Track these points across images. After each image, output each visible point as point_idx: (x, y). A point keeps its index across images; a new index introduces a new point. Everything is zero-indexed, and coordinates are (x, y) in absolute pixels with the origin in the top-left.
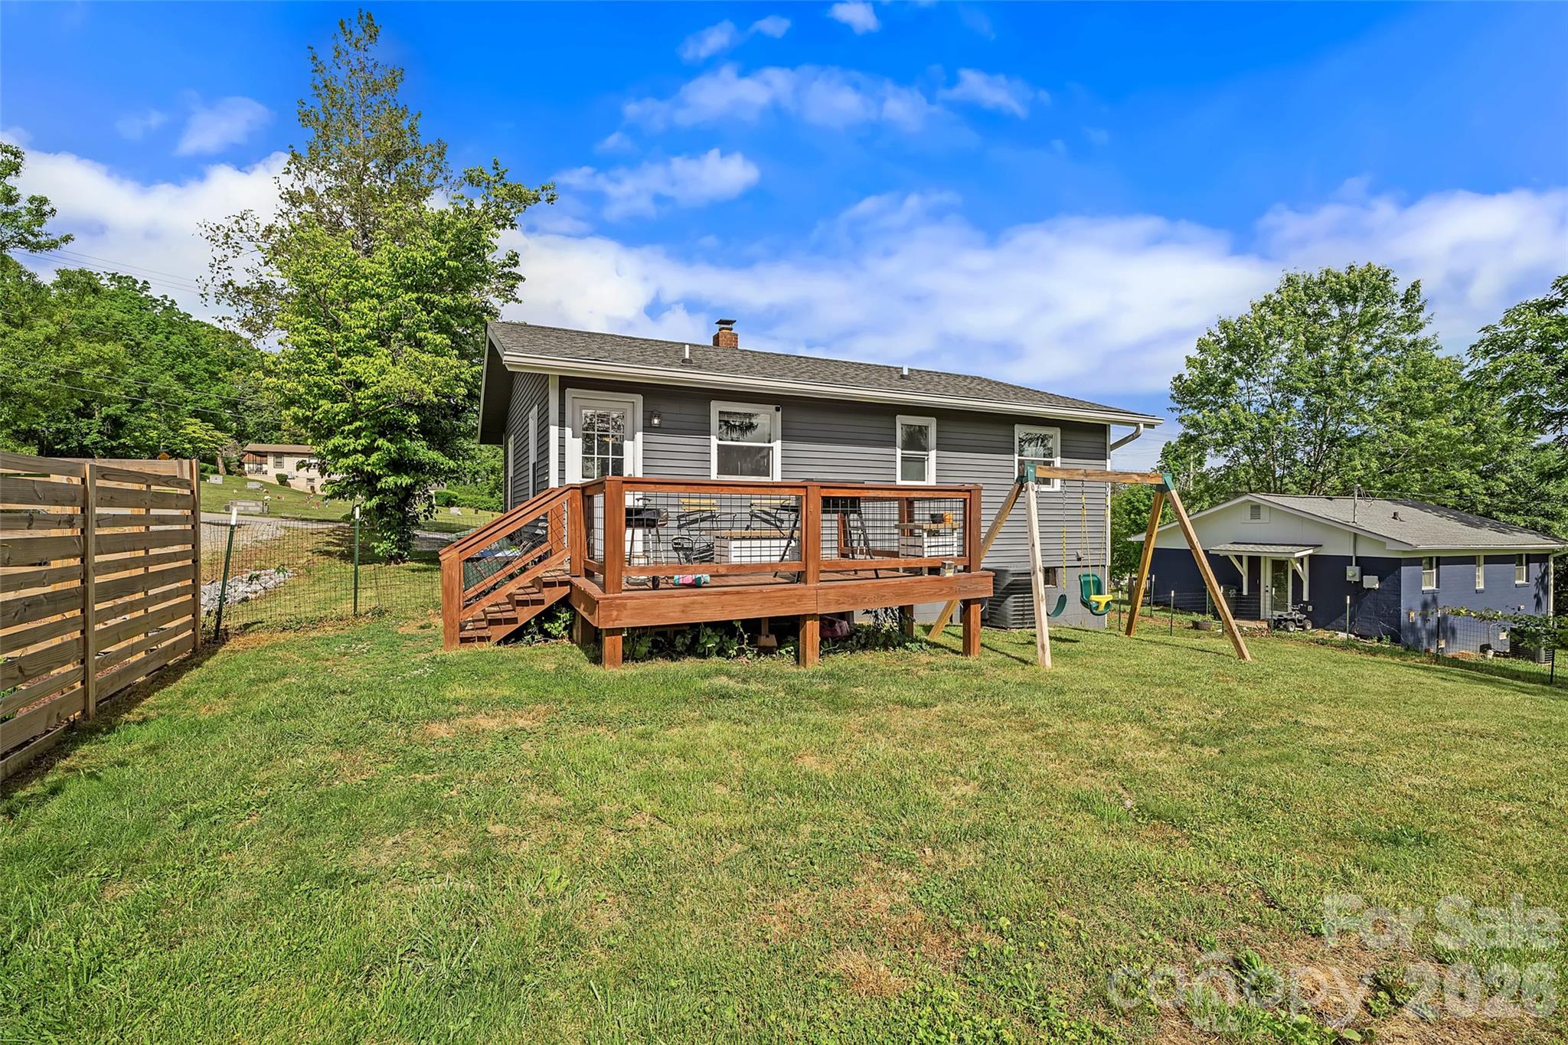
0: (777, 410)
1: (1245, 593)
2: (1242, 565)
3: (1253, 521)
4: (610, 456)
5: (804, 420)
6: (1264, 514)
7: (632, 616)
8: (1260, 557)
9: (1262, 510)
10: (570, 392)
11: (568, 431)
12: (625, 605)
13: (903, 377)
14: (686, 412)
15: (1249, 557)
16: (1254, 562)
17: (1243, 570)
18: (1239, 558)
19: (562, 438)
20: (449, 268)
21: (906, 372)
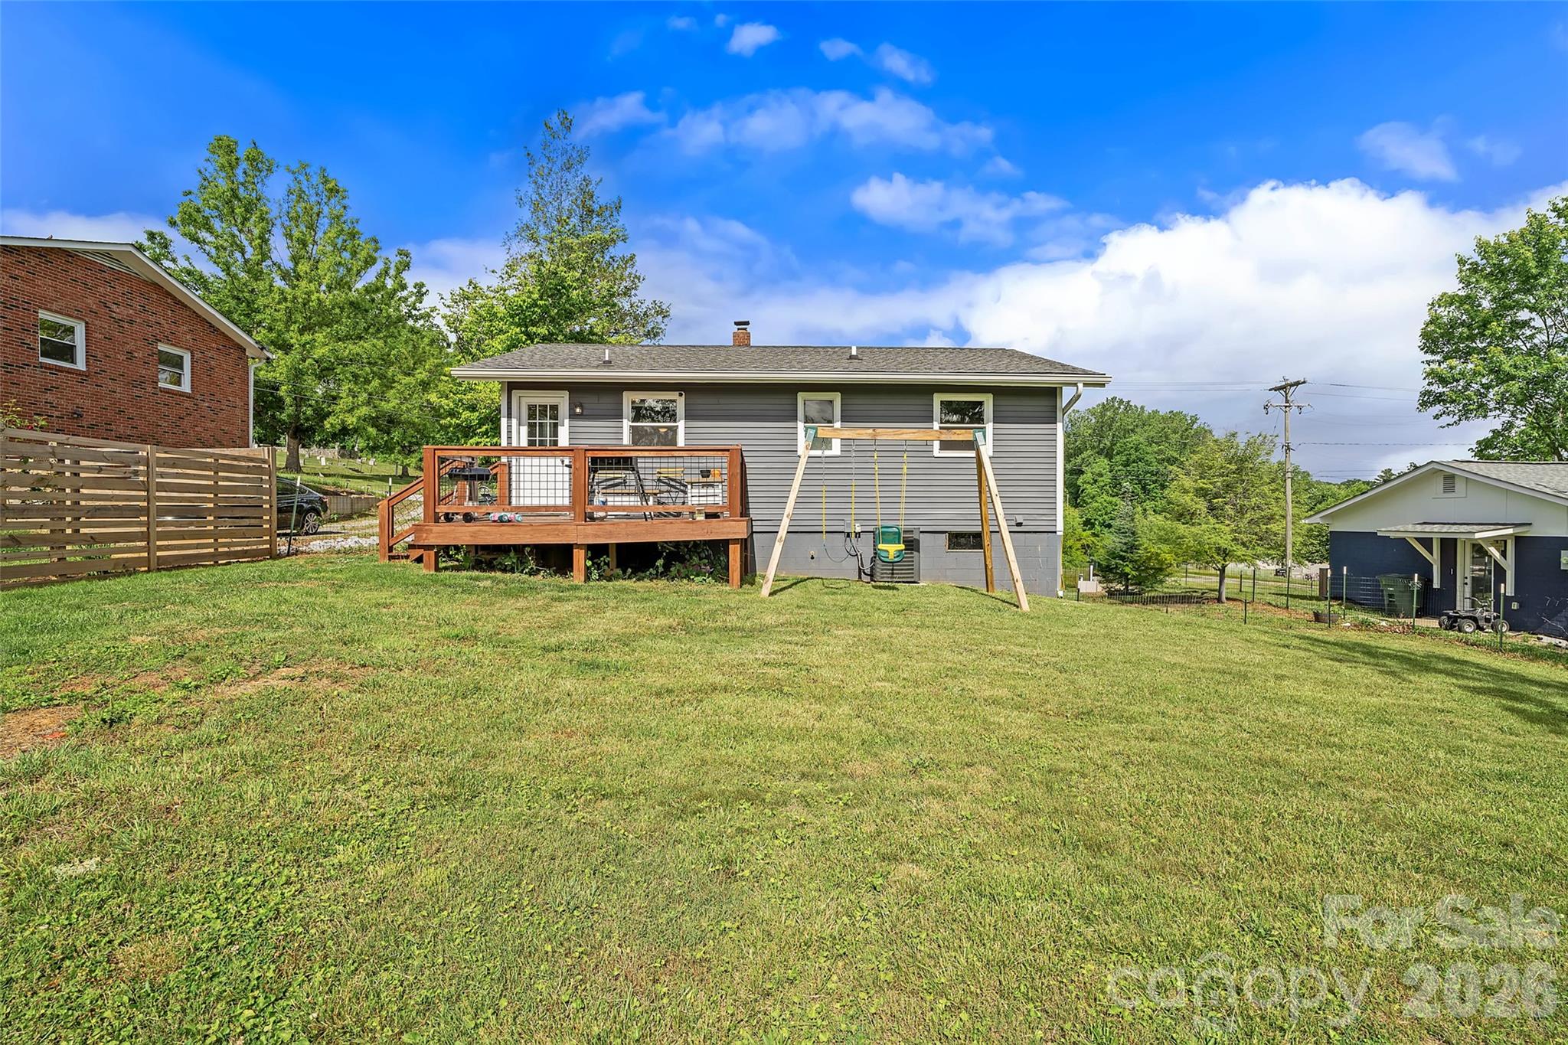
0: (681, 395)
1: (1436, 584)
2: (1432, 553)
3: (1446, 495)
4: (548, 438)
5: (704, 402)
6: (1460, 486)
7: (436, 538)
8: (1456, 539)
9: (1457, 480)
10: (515, 393)
11: (514, 421)
12: (431, 530)
13: (851, 357)
14: (606, 402)
15: (1442, 540)
16: (1449, 546)
17: (1435, 559)
18: (1427, 543)
19: (509, 426)
20: (540, 307)
21: (854, 352)
